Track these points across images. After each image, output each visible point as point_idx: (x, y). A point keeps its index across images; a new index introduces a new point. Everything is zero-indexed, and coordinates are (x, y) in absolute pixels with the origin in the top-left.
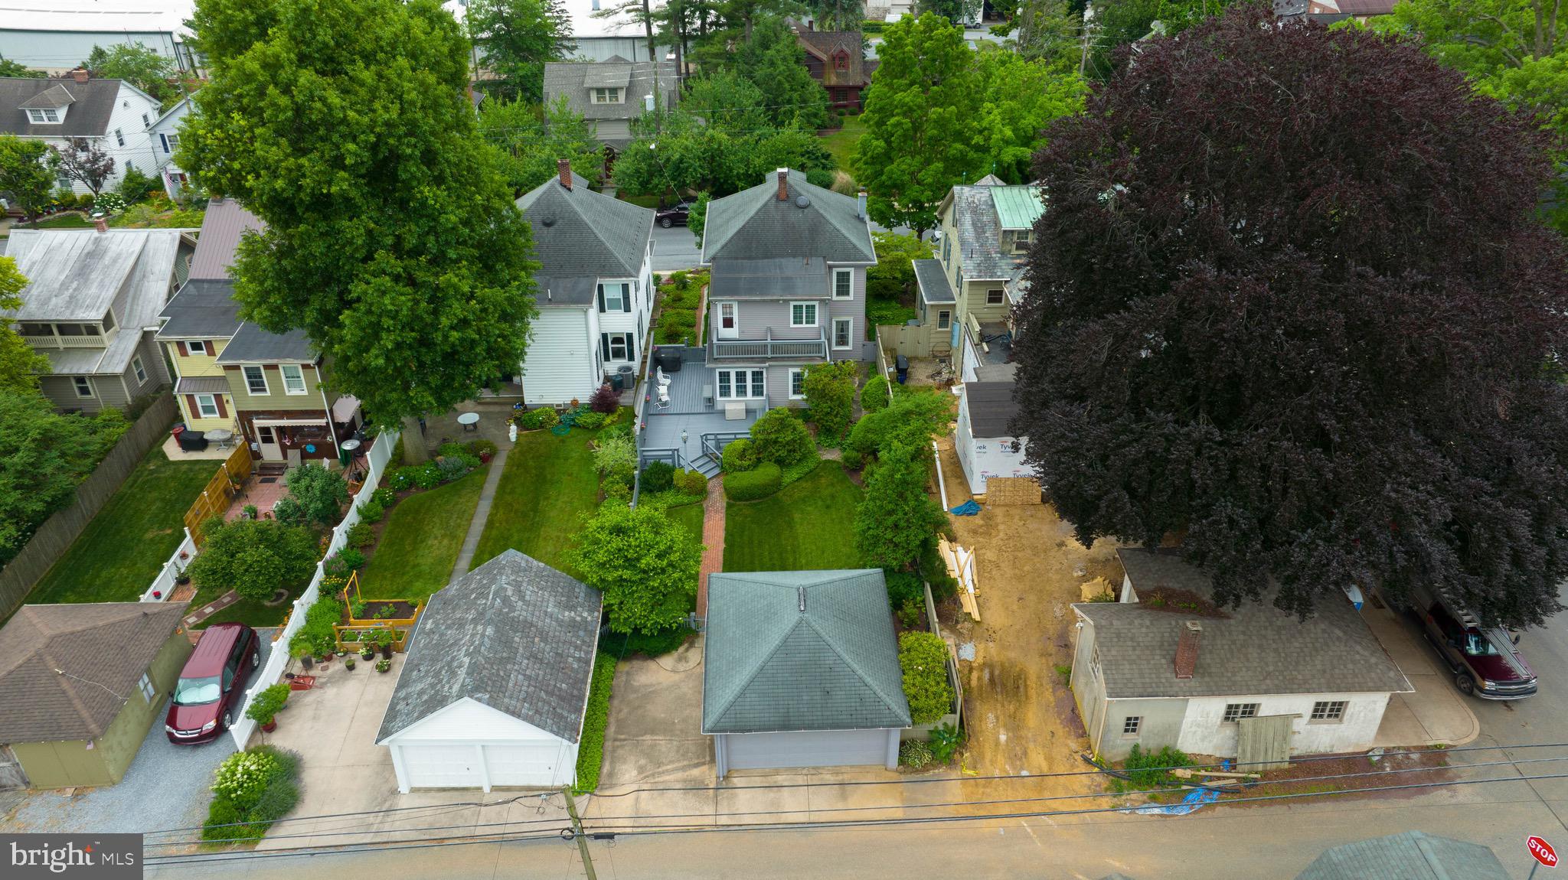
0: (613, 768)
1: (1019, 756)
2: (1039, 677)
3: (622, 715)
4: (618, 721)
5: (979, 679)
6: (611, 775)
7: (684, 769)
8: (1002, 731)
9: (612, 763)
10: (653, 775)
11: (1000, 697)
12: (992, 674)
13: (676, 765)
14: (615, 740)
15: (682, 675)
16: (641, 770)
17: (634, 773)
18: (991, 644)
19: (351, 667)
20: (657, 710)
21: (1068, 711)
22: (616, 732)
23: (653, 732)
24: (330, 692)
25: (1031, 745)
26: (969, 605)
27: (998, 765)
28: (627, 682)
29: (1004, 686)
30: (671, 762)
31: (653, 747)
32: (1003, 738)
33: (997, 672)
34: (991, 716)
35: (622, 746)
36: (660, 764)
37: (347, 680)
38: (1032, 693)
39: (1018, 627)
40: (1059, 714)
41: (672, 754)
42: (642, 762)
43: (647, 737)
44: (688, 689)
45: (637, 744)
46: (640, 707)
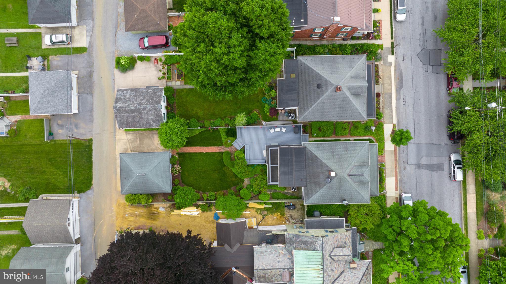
0: (131, 134)
1: (131, 215)
2: (154, 223)
3: (145, 134)
4: (143, 133)
5: (154, 210)
6: (129, 134)
7: (130, 148)
8: (138, 213)
9: (132, 133)
10: (129, 142)
11: (148, 214)
12: (156, 213)
13: (131, 146)
14: (138, 133)
15: (157, 145)
16: (130, 139)
17: (129, 138)
18: (165, 215)
19: (160, 71)
20: (146, 141)
21: (142, 227)
22: (140, 133)
23: (140, 141)
24: (154, 68)
25: (134, 218)
26: (176, 212)
27: (130, 210)
28: (155, 134)
29: (152, 215)
30: (132, 145)
31: (136, 141)
32: (136, 213)
33: (156, 215)
34: (143, 211)
35: (136, 135)
36: (131, 143)
37: (157, 71)
38: (150, 221)
39: (170, 222)
40: (142, 226)
41: (134, 145)
42: (132, 139)
43: (139, 140)
44: (153, 147)
45: (137, 138)
46: (147, 137)
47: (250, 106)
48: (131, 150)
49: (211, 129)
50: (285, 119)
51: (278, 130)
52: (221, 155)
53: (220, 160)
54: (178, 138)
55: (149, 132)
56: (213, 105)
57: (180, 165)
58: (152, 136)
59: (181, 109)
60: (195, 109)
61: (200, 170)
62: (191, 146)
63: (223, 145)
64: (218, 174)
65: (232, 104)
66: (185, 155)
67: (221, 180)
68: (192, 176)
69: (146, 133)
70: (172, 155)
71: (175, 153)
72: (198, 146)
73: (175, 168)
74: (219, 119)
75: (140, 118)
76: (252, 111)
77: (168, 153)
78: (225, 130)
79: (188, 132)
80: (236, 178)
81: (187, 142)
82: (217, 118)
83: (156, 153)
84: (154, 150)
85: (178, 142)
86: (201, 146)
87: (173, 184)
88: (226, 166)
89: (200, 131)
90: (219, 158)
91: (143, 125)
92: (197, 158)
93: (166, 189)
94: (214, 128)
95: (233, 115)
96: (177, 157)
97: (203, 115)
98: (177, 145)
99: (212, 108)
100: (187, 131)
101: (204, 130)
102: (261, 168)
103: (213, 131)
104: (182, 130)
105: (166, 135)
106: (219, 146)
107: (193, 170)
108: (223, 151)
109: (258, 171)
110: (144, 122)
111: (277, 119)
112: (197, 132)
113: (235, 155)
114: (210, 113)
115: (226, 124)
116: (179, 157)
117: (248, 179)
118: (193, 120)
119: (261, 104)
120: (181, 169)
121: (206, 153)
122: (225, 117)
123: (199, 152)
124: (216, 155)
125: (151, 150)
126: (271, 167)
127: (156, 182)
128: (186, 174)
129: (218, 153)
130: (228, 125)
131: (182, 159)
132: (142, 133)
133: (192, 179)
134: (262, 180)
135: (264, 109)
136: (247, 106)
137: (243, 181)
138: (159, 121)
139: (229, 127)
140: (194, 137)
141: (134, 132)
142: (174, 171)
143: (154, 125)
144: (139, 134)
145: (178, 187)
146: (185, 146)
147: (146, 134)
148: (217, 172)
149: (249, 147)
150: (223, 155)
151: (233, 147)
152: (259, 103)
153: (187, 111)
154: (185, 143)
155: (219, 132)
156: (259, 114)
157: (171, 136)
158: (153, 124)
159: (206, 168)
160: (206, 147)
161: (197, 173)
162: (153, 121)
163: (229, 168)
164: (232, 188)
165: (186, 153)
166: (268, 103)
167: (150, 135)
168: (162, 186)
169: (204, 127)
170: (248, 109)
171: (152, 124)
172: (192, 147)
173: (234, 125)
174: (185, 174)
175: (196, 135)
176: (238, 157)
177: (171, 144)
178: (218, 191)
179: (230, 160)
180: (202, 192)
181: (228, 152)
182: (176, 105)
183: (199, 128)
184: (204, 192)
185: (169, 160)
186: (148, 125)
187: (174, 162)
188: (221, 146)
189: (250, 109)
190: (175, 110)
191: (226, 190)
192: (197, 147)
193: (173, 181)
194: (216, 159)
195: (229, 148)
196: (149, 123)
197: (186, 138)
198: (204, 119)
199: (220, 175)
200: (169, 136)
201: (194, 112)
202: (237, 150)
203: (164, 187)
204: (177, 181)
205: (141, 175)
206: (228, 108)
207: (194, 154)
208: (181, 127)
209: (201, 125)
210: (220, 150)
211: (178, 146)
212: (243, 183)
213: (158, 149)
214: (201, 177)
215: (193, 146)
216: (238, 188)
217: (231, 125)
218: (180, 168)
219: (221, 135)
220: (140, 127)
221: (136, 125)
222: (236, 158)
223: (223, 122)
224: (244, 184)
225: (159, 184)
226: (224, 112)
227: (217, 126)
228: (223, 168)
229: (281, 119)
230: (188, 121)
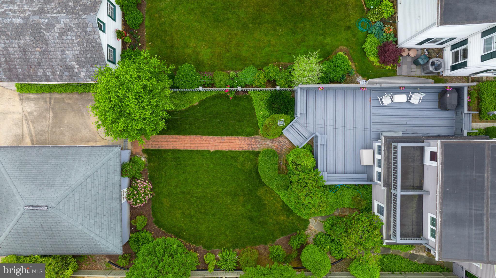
3: (67, 101)
4: (63, 98)
7: (30, 134)
9: (35, 98)
10: (27, 119)
13: (33, 130)
14: (50, 99)
15: (94, 130)
16: (31, 113)
17: (29, 110)
20: (70, 119)
22: (55, 99)
23: (54, 117)
30: (34, 128)
31: (45, 118)
35: (46, 102)
36: (33, 122)
41: (40, 128)
42: (35, 114)
43: (51, 115)
44: (85, 133)
45: (47, 110)
46: (72, 109)
47: (328, 40)
48: (32, 140)
49: (231, 92)
50: (413, 74)
51: (401, 98)
52: (252, 157)
53: (251, 171)
54: (143, 108)
55: (76, 96)
56: (236, 34)
57: (151, 179)
58: (84, 105)
59: (158, 42)
60: (192, 43)
61: (200, 194)
62: (178, 134)
63: (257, 134)
64: (243, 206)
65: (283, 33)
66: (165, 156)
67: (251, 219)
68: (180, 209)
69: (70, 99)
70: (132, 155)
71: (139, 151)
72: (196, 134)
73: (135, 189)
74: (251, 69)
75: (42, 53)
76: (332, 51)
77: (118, 149)
78: (265, 97)
79: (171, 96)
80: (288, 217)
81: (167, 122)
82: (246, 66)
83: (86, 150)
84: (89, 141)
85: (144, 119)
86: (203, 134)
87: (131, 228)
88: (264, 185)
89: (203, 98)
90: (249, 166)
91: (53, 73)
92: (193, 165)
93: (108, 245)
94: (239, 88)
95: (285, 61)
96: (143, 159)
97: (211, 59)
98: (141, 129)
99: (234, 42)
100: (168, 92)
101: (212, 94)
102: (354, 194)
103: (234, 97)
104: (154, 87)
105: (109, 98)
106: (249, 135)
107: (184, 193)
108: (258, 147)
109: (345, 200)
110: (55, 64)
111: (393, 74)
112: (195, 100)
113: (290, 160)
114: (228, 55)
115: (268, 81)
116: (149, 160)
117: (319, 218)
118: (185, 67)
119: (354, 35)
120: (151, 190)
121: (217, 152)
122: (266, 64)
123: (200, 149)
124: (241, 159)
125: (81, 140)
126: (402, 196)
127: (80, 227)
128: (166, 202)
129: (245, 152)
130: (273, 83)
131: (156, 164)
132: (59, 99)
133: (178, 214)
134: (368, 231)
135: (366, 45)
136: (320, 39)
137: (306, 223)
138: (93, 63)
139: (278, 88)
140: (187, 110)
141: (39, 96)
142: (134, 195)
143: (83, 74)
144: (52, 101)
145: (143, 234)
146: (162, 132)
147: (70, 102)
148: (241, 199)
149: (328, 140)
150: (260, 158)
151: (282, 139)
152: (349, 32)
153: (172, 47)
154: (162, 125)
155: (250, 100)
156: (351, 59)
157: (122, 102)
158: (80, 72)
159: (215, 189)
160: (215, 137)
161: (193, 200)
162: (79, 63)
163: (272, 191)
164: (278, 240)
165: (166, 151)
166: (374, 31)
167: (80, 104)
168: (97, 238)
169: (212, 85)
170: (323, 47)
171: (76, 70)
172: (183, 137)
173: (289, 83)
174: (162, 203)
175: (192, 108)
176: (297, 165)
177: (121, 126)
178: (244, 246)
179: (276, 172)
180: (204, 247)
181: (271, 151)
182: (146, 32)
183: (201, 88)
184: (209, 248)
185: (118, 169)
186: (66, 74)
187: (133, 173)
188: (253, 134)
189: (328, 47)
190: (143, 45)
191: (262, 246)
192: (193, 137)
193: (131, 219)
194: (240, 167)
195: (272, 141)
196: (69, 69)
197: (166, 111)
198: (212, 69)
199: (249, 207)
200: (115, 100)
201: (189, 51)
202: (293, 147)
203: (103, 241)
204: (140, 221)
205: (34, 208)
206: (273, 42)
207: (186, 155)
208: (151, 78)
209: (206, 80)
210: (249, 145)
211: (142, 132)
212: (305, 230)
213: (98, 138)
214: (203, 211)
215: (184, 134)
216: (295, 244)
217: (283, 82)
218: (149, 187)
219: (253, 109)
220: (47, 80)
221: (35, 73)
222: (291, 166)
223: (262, 76)
224: (308, 231)
225: (87, 232)
226: (264, 52)
227: (247, 86)
228: (257, 190)
229: (404, 74)
230: (172, 67)
